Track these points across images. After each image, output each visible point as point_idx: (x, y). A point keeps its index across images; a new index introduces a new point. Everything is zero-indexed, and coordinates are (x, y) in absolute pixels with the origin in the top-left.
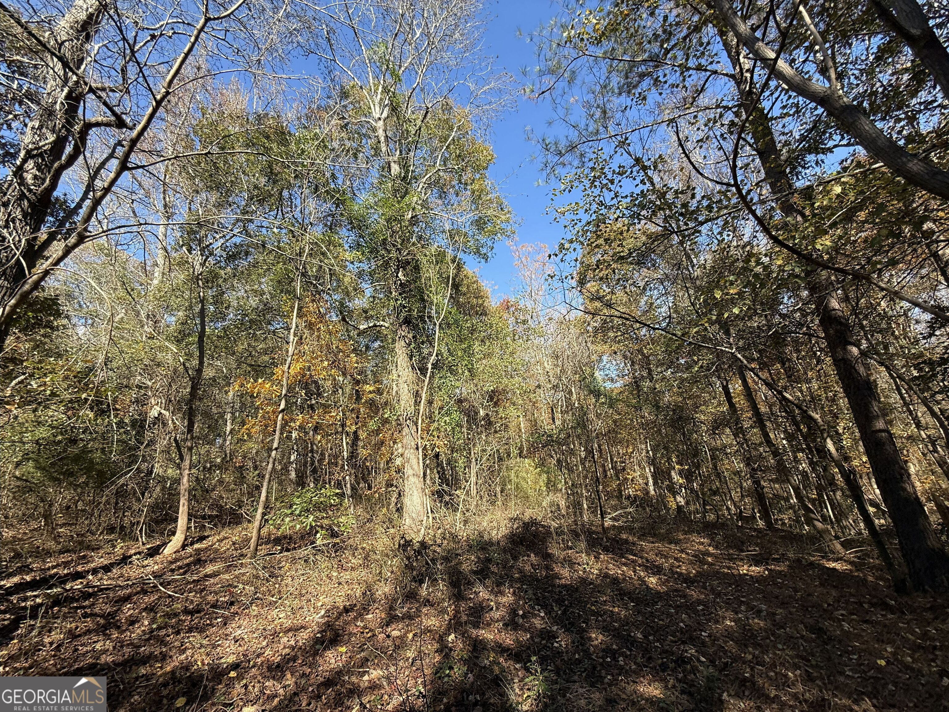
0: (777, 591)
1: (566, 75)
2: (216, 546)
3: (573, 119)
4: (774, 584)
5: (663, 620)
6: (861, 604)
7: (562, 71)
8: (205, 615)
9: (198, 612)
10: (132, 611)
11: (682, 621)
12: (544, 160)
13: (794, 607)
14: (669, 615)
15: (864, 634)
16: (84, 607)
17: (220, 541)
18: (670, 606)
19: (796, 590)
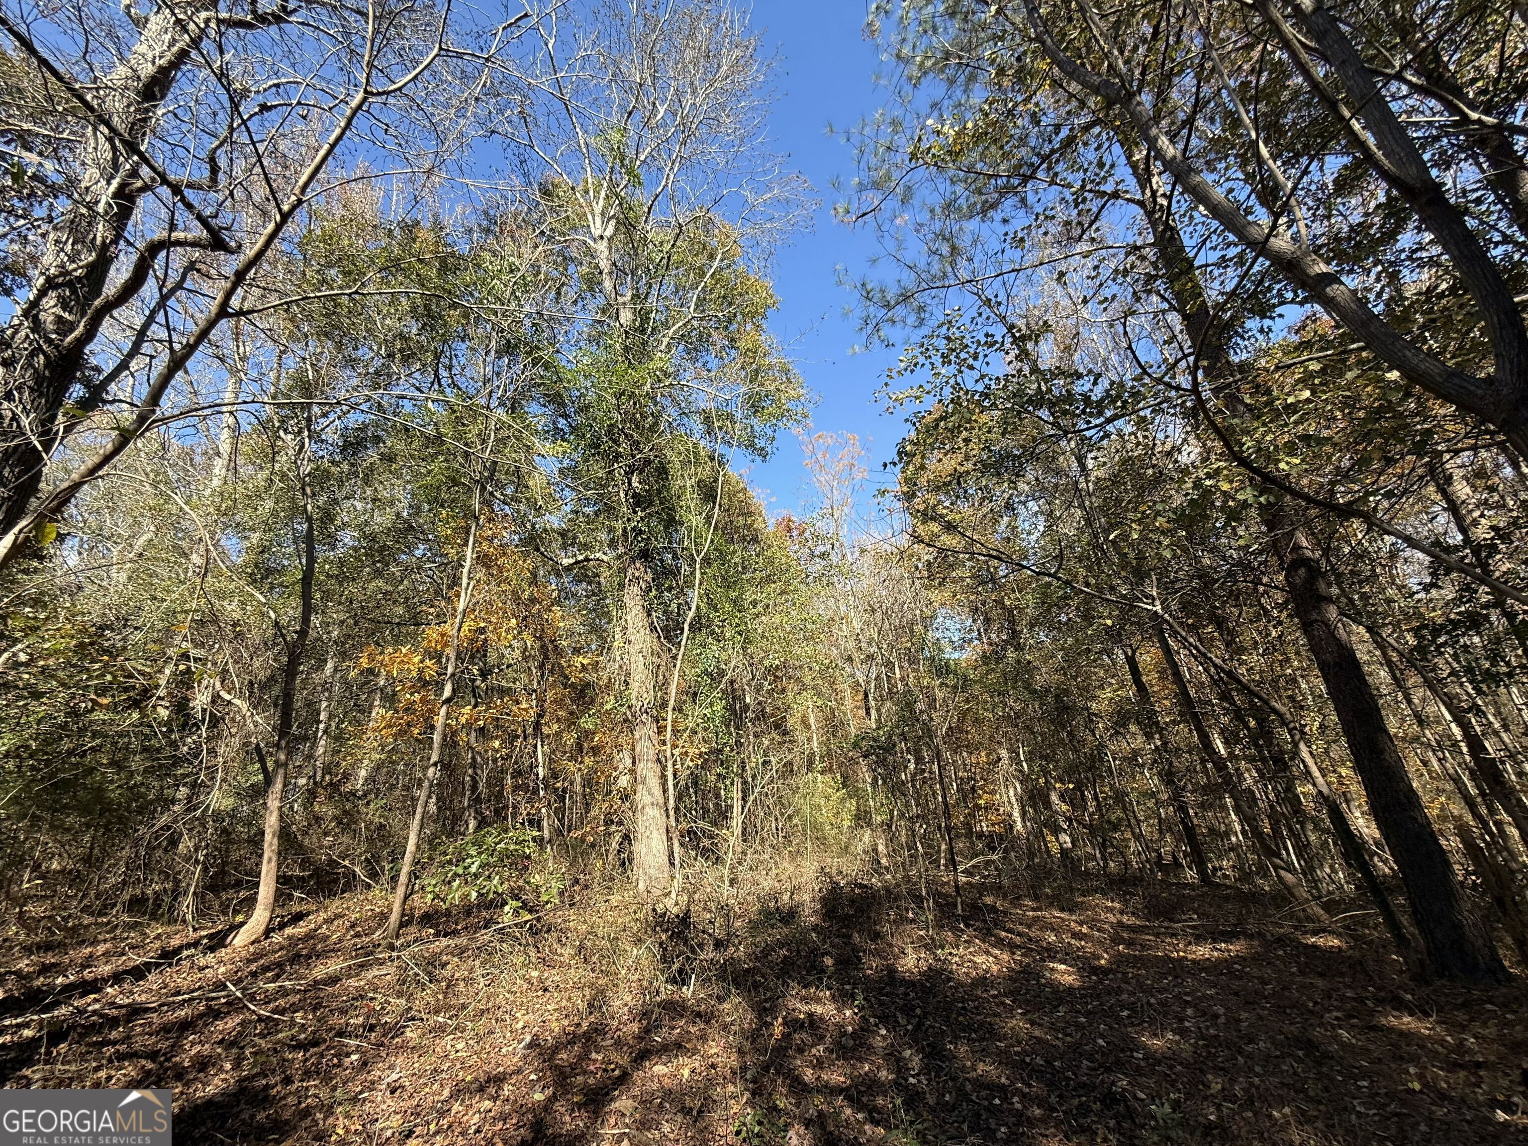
0: (1236, 984)
1: (898, 190)
2: (323, 930)
3: (909, 256)
4: (1230, 972)
5: (1070, 1035)
6: (1361, 1000)
7: (893, 184)
8: (328, 1048)
9: (316, 1044)
10: (198, 1048)
11: (1102, 1036)
12: (865, 314)
13: (1264, 1008)
14: (1080, 1027)
15: (1372, 1047)
16: (114, 1043)
17: (329, 921)
18: (1079, 1012)
19: (1264, 983)
